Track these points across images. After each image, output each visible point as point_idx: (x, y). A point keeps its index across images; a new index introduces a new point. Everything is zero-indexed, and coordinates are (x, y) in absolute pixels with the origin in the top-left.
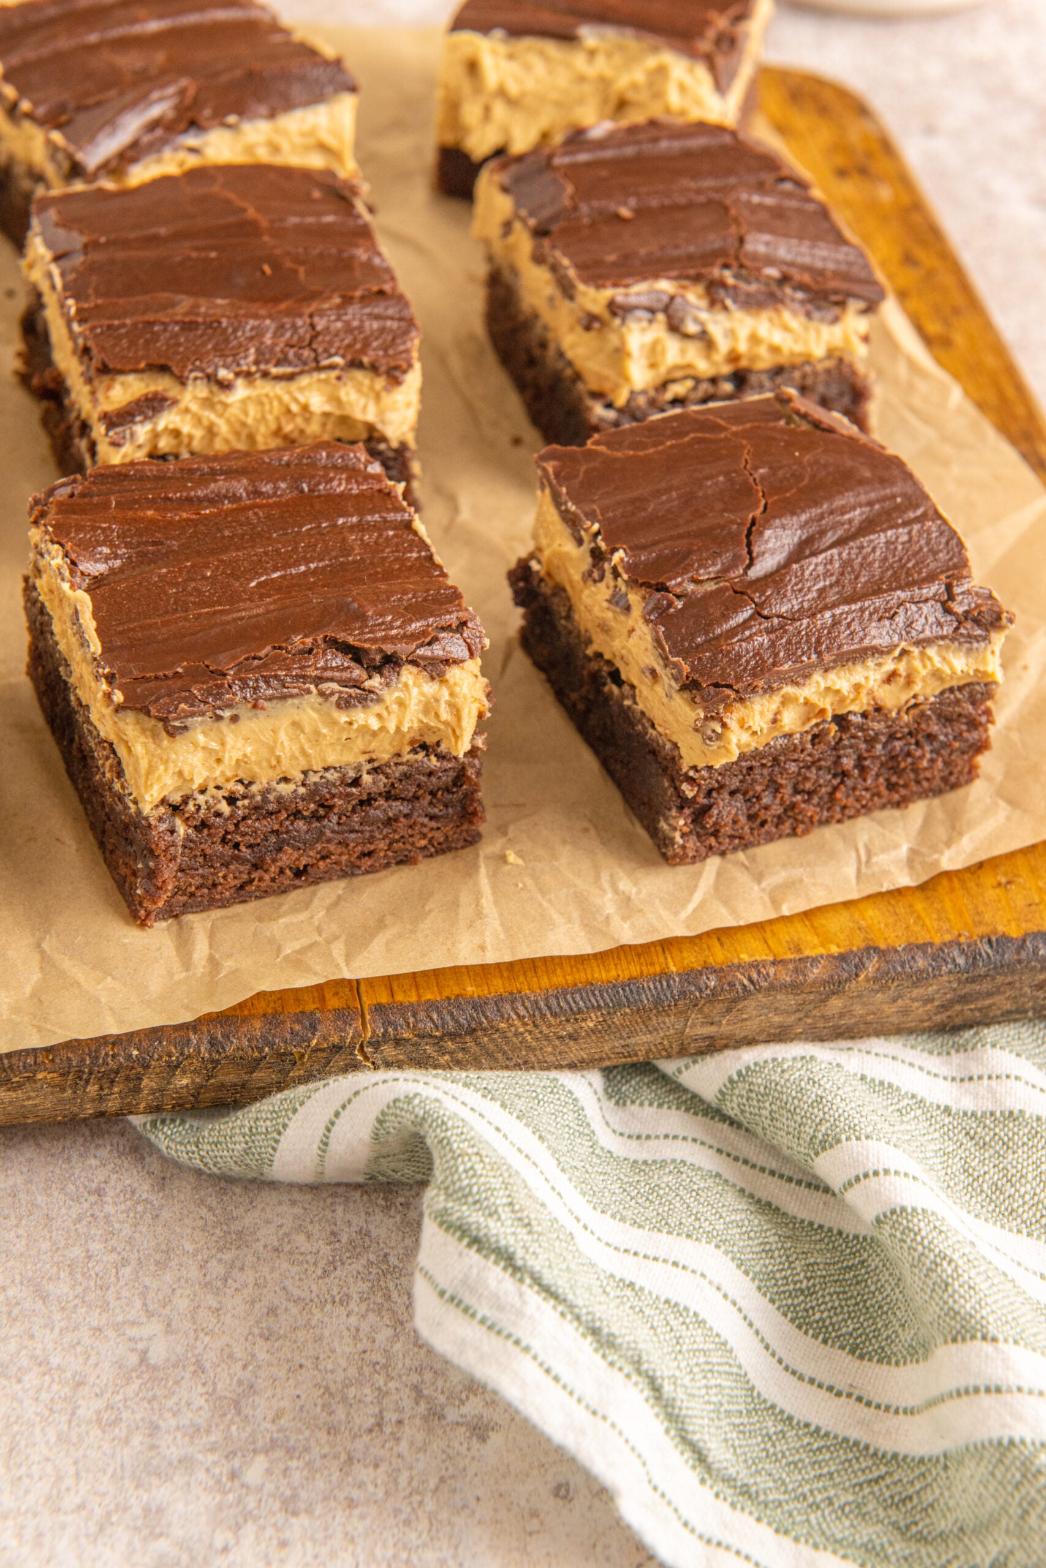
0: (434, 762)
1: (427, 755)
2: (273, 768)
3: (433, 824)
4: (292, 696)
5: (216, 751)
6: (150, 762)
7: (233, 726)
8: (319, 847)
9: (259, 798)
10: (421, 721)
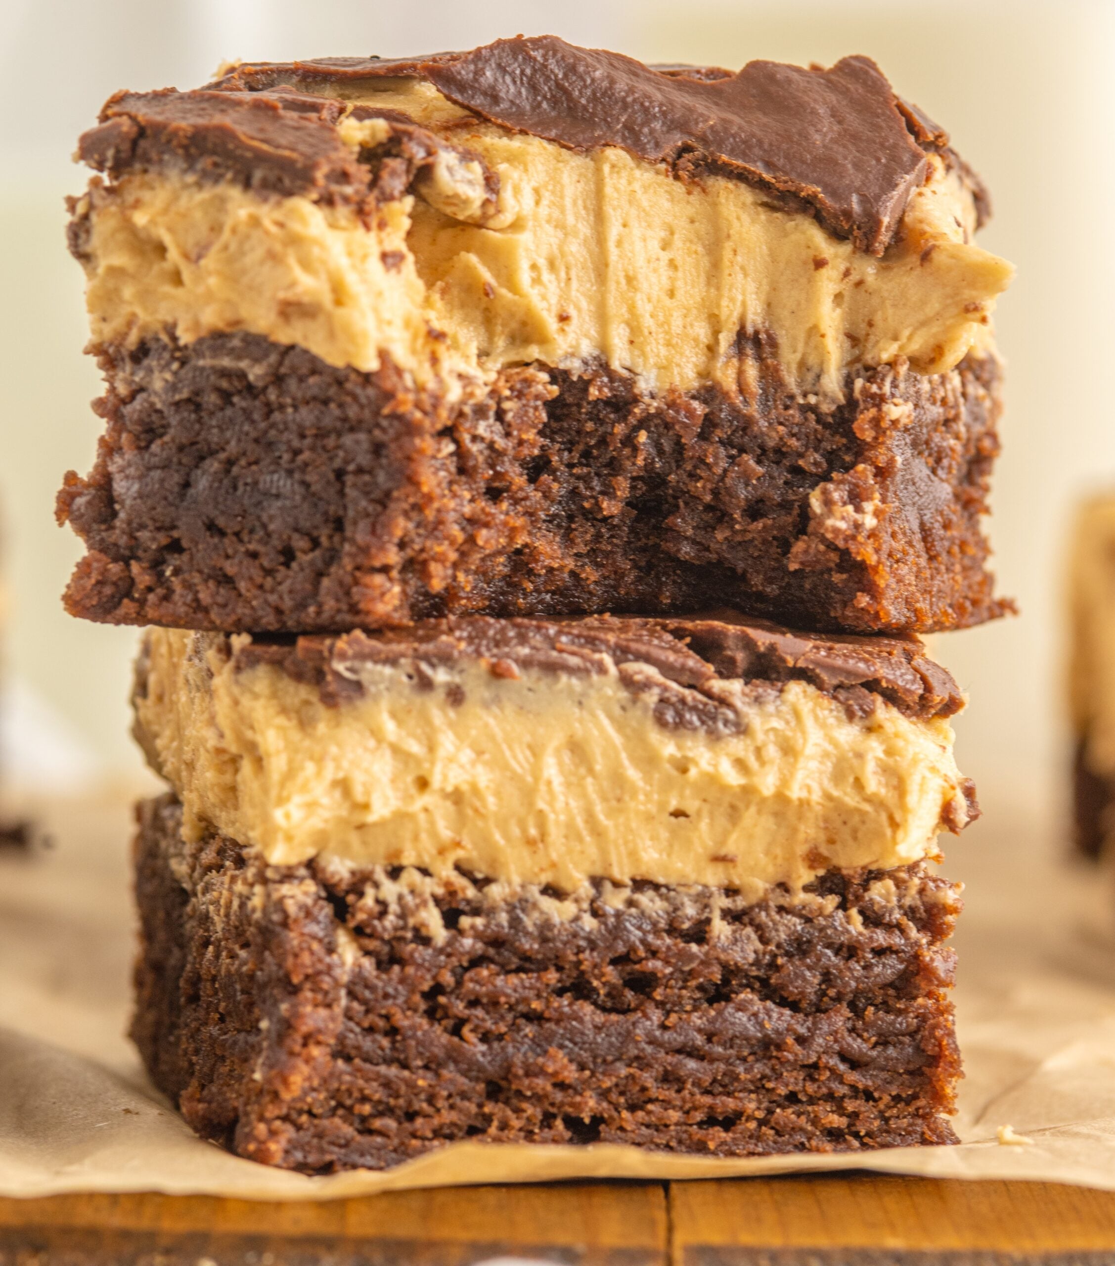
0: (857, 925)
1: (843, 906)
2: (530, 843)
3: (853, 1077)
4: (572, 671)
5: (418, 761)
6: (290, 762)
7: (452, 714)
8: (624, 1072)
9: (503, 918)
10: (829, 797)
